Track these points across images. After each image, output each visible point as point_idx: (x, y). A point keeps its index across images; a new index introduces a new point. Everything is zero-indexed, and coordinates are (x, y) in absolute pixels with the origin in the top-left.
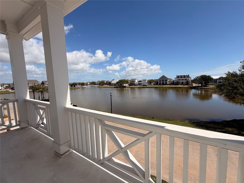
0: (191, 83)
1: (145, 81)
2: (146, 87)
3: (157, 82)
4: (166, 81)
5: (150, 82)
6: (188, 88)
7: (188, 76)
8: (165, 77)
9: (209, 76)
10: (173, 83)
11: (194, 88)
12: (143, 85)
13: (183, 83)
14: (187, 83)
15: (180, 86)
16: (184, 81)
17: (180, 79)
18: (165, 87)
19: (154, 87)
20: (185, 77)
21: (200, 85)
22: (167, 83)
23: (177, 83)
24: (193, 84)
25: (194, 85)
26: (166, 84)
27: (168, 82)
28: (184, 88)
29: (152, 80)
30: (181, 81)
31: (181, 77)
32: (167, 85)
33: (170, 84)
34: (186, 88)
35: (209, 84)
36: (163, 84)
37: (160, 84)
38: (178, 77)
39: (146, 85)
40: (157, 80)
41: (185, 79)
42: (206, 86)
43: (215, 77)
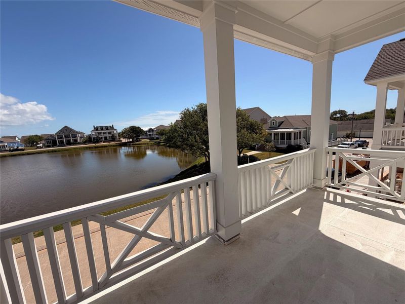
0: (118, 137)
1: (12, 141)
2: (23, 155)
3: (51, 141)
4: (75, 136)
5: (32, 141)
6: (117, 146)
7: (112, 128)
8: (71, 130)
9: (139, 127)
10: (89, 140)
11: (125, 144)
12: (10, 151)
13: (106, 138)
14: (113, 139)
15: (102, 144)
16: (108, 136)
17: (101, 133)
18: (74, 149)
19: (48, 152)
20: (107, 129)
21: (131, 140)
22: (76, 140)
23: (97, 140)
24: (122, 139)
25: (124, 140)
26: (75, 142)
27: (79, 138)
28: (111, 146)
29: (36, 136)
30: (103, 136)
31: (102, 128)
32: (79, 144)
33: (85, 143)
34: (114, 146)
35: (140, 137)
36: (69, 143)
37: (62, 144)
38: (96, 129)
39: (22, 150)
40: (51, 136)
41: (109, 133)
42: (137, 141)
43: (145, 129)
